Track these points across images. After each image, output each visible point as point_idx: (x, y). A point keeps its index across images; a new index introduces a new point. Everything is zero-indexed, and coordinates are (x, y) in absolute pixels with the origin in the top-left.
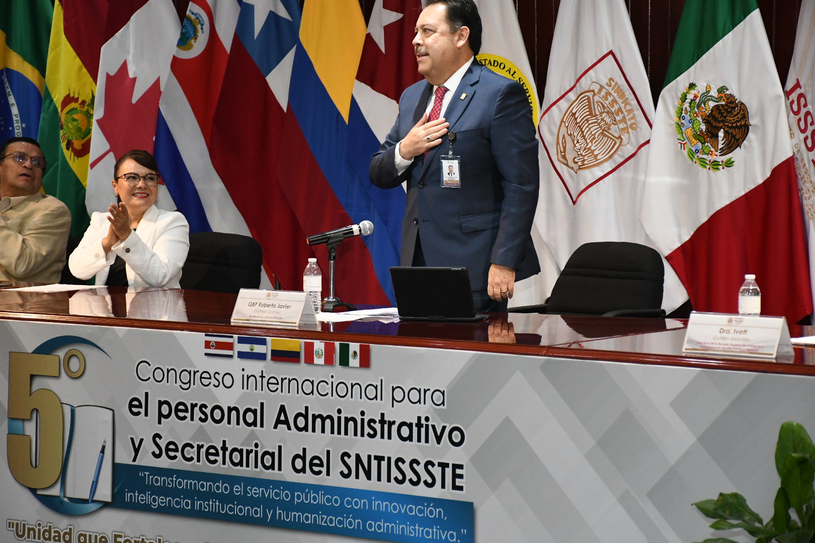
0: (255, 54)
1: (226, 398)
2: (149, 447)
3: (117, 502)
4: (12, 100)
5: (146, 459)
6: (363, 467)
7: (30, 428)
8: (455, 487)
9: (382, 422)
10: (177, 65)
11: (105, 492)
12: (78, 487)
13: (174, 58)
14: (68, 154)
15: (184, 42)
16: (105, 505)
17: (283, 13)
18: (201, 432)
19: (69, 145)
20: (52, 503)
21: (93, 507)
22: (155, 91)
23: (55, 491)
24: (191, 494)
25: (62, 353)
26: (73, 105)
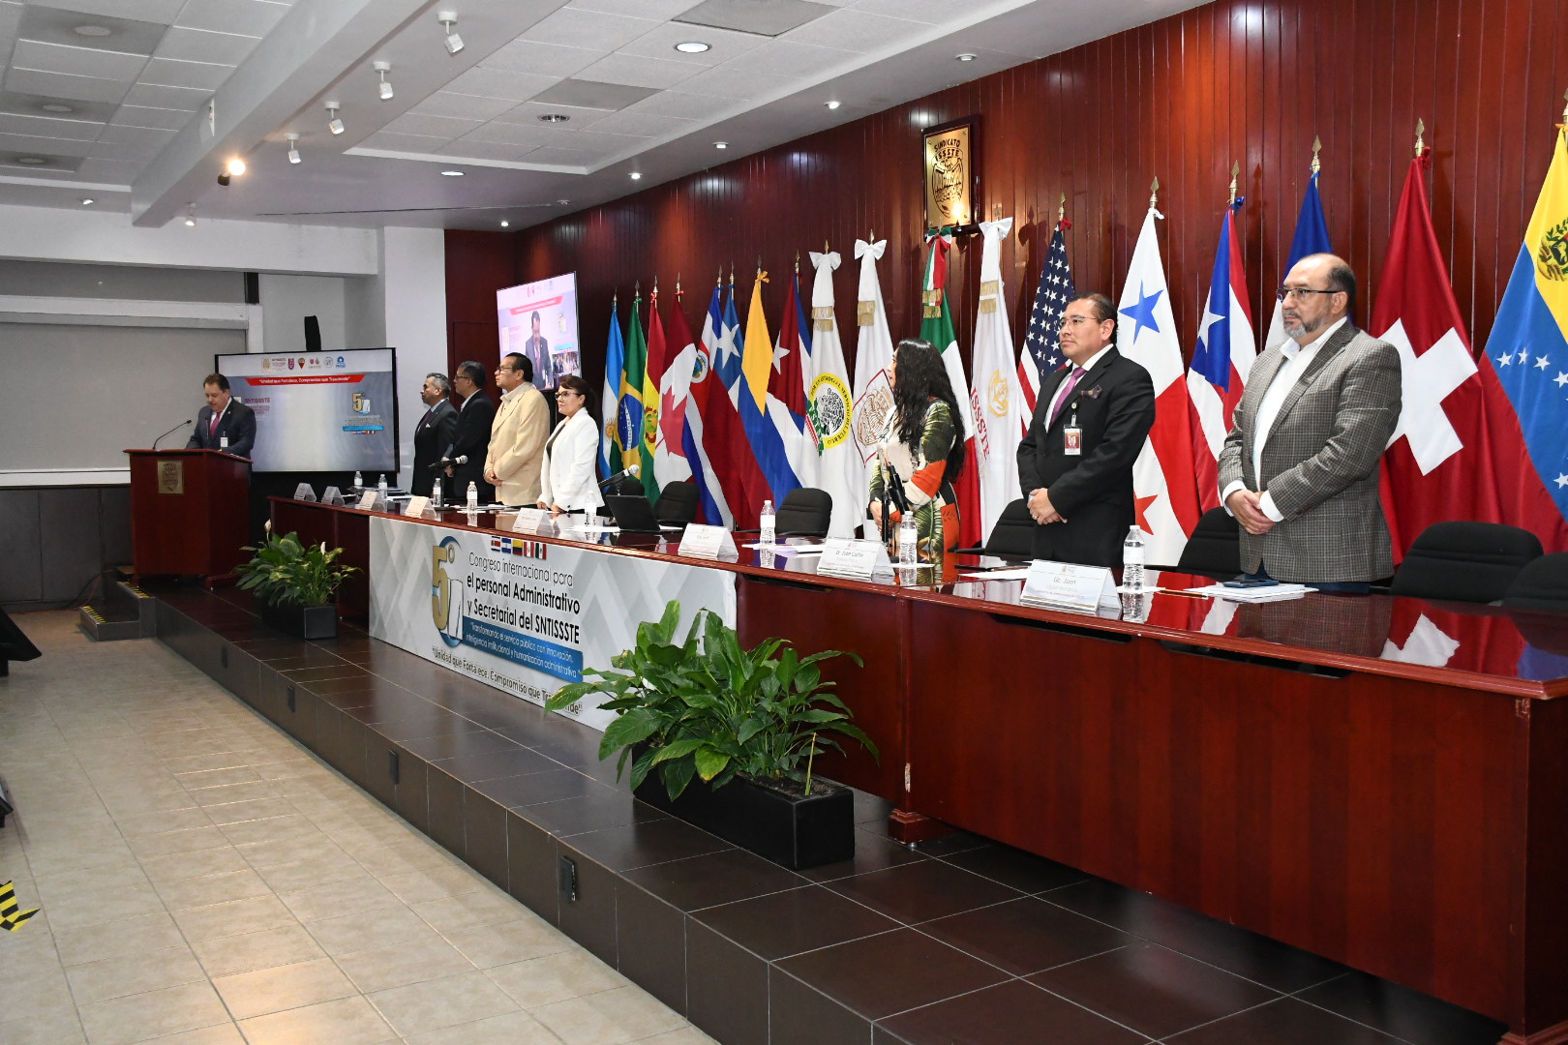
0: (723, 377)
1: (498, 577)
2: (473, 608)
3: (464, 641)
4: (627, 411)
5: (473, 616)
6: (545, 624)
7: (438, 591)
8: (577, 642)
9: (550, 596)
10: (693, 387)
11: (460, 636)
12: (452, 633)
13: (692, 383)
14: (646, 441)
15: (696, 373)
16: (461, 641)
17: (736, 353)
18: (490, 600)
19: (647, 435)
20: (444, 636)
21: (457, 642)
22: (683, 403)
23: (445, 632)
24: (491, 639)
25: (447, 547)
26: (649, 413)
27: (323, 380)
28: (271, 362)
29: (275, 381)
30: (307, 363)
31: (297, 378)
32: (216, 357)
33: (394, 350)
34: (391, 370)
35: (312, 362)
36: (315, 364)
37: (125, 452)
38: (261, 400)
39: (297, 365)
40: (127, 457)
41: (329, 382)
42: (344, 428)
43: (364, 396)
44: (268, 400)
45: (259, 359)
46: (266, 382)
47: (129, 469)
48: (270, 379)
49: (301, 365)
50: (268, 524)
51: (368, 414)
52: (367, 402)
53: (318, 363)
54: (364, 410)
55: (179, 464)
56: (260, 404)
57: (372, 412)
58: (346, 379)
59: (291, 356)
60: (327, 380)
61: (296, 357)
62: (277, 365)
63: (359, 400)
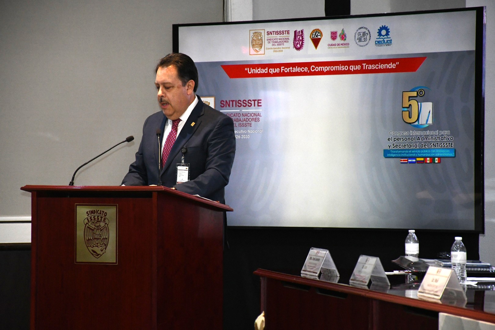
27: (352, 68)
28: (265, 37)
29: (272, 71)
30: (326, 39)
31: (308, 65)
32: (176, 28)
33: (480, 11)
34: (473, 48)
35: (334, 36)
36: (338, 40)
37: (24, 189)
38: (247, 103)
39: (308, 43)
40: (27, 199)
41: (362, 71)
42: (387, 154)
43: (422, 96)
44: (258, 102)
45: (246, 32)
46: (257, 71)
47: (29, 218)
48: (263, 66)
49: (316, 42)
50: (260, 320)
51: (429, 128)
52: (427, 107)
53: (343, 37)
54: (422, 121)
55: (111, 212)
56: (245, 110)
57: (437, 124)
58: (392, 66)
59: (298, 26)
60: (358, 67)
61: (308, 28)
62: (275, 42)
63: (414, 103)
